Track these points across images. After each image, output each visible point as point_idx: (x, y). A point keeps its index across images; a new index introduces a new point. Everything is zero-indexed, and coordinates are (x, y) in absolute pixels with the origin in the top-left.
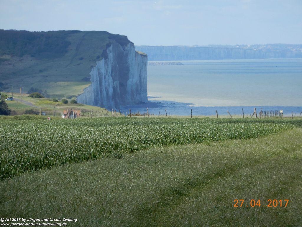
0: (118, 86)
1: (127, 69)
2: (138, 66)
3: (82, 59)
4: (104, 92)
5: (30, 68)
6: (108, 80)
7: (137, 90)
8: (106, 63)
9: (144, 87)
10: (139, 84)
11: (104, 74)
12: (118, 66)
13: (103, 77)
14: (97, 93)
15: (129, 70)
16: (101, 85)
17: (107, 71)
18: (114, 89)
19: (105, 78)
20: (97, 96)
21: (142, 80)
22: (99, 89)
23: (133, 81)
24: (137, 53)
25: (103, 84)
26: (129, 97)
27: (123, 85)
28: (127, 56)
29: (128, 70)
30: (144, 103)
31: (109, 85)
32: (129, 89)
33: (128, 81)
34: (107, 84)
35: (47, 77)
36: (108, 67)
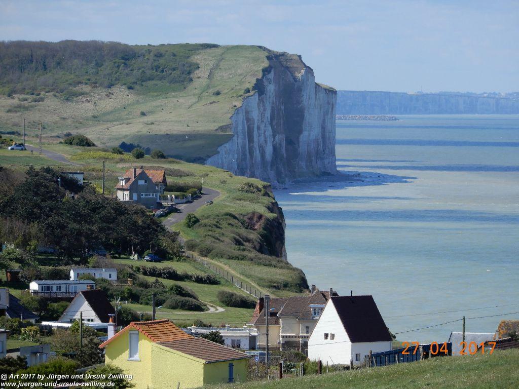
0: (284, 143)
1: (300, 114)
2: (320, 110)
3: (218, 93)
4: (257, 154)
5: (125, 108)
6: (265, 132)
7: (317, 152)
8: (261, 101)
9: (330, 147)
10: (321, 140)
11: (256, 121)
12: (283, 108)
13: (256, 126)
14: (244, 154)
15: (304, 115)
16: (251, 140)
17: (262, 115)
18: (275, 148)
19: (259, 128)
20: (244, 159)
21: (328, 134)
22: (247, 147)
23: (310, 134)
24: (317, 85)
25: (256, 139)
26: (303, 164)
27: (291, 142)
28: (300, 90)
29: (302, 117)
30: (329, 174)
31: (266, 142)
32: (302, 148)
33: (301, 136)
34: (262, 138)
35: (152, 123)
36: (265, 110)
